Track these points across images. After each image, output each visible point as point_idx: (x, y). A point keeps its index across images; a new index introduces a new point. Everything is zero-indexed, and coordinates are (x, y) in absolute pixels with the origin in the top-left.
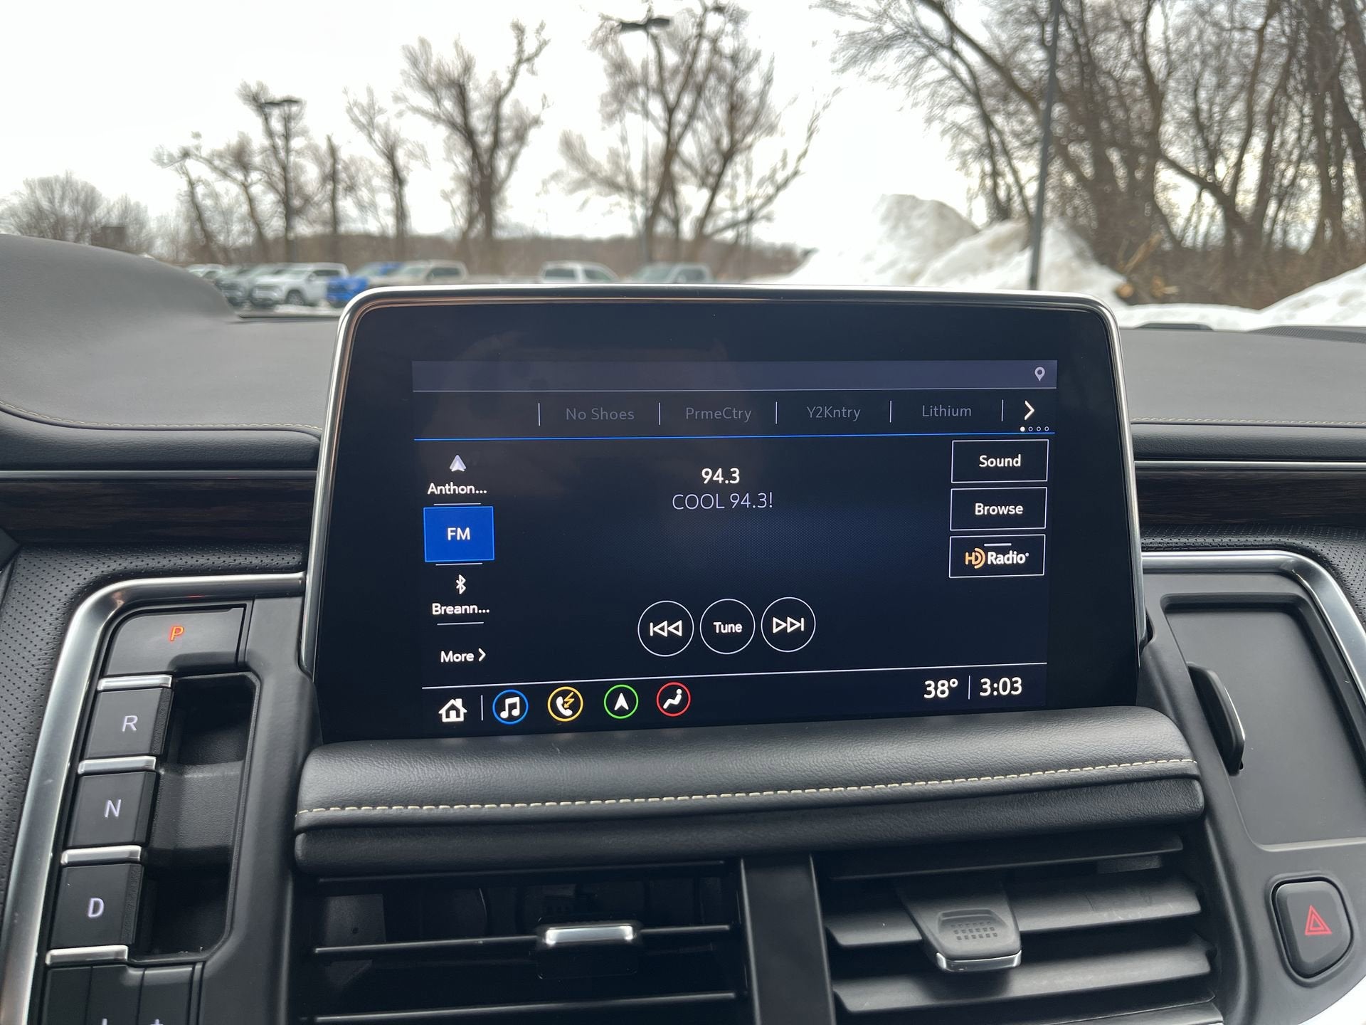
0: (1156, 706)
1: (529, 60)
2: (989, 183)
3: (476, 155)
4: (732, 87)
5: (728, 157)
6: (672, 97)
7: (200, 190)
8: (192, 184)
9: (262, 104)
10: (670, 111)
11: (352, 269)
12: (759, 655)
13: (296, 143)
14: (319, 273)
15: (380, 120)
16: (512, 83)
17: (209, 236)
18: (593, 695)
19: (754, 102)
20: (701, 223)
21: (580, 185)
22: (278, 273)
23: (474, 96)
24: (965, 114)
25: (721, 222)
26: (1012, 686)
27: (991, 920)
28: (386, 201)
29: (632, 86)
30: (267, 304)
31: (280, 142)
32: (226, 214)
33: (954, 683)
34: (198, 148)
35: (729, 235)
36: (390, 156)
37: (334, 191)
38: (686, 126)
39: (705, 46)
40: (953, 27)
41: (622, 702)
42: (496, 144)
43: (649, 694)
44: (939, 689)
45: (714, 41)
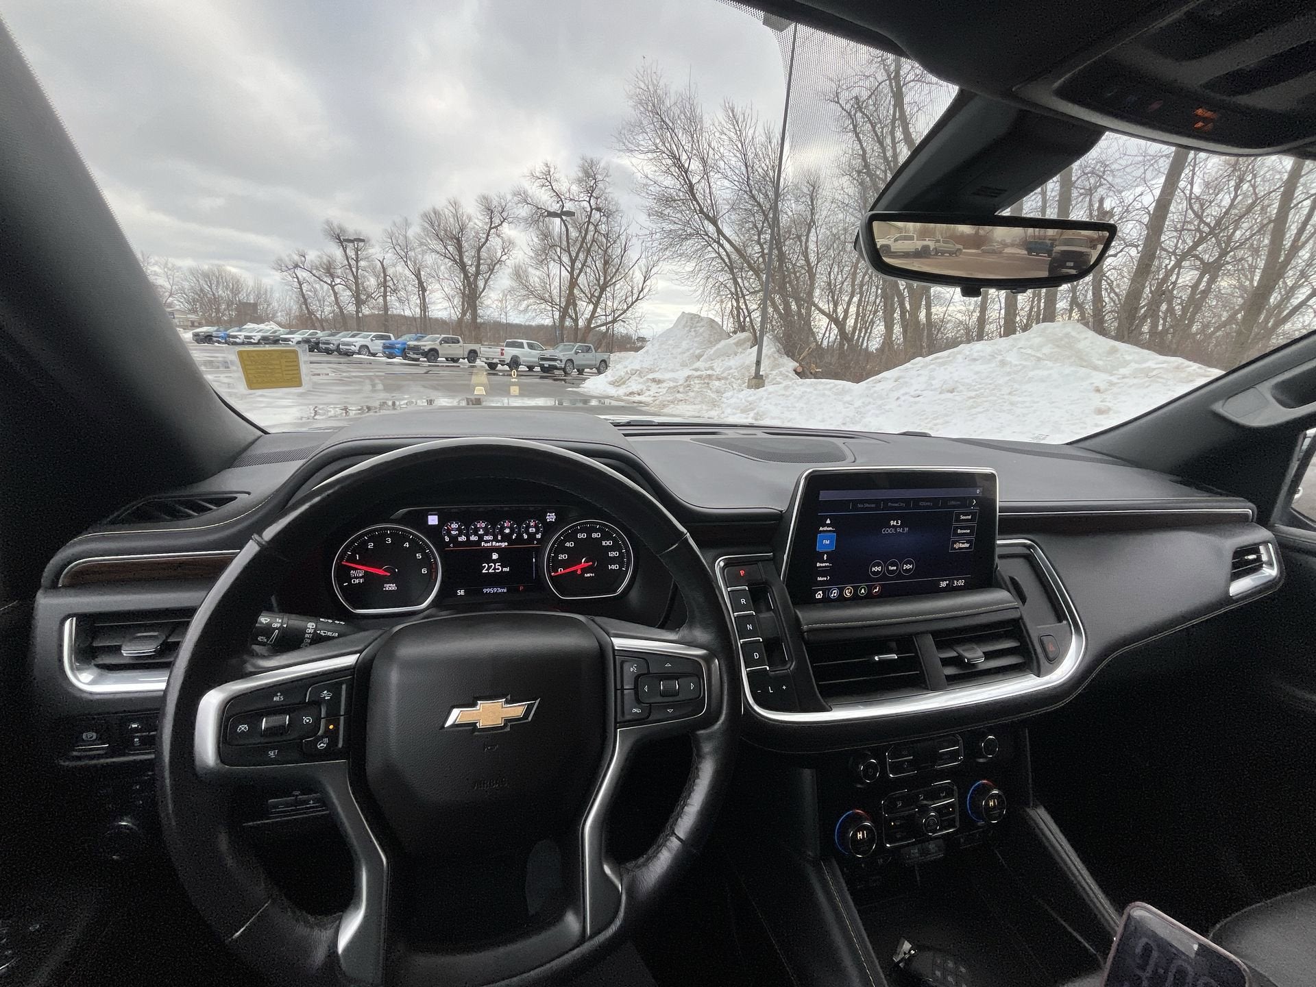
0: (1000, 586)
1: (496, 227)
2: (735, 312)
3: (466, 277)
4: (606, 251)
5: (603, 289)
6: (574, 254)
7: (305, 287)
8: (300, 284)
9: (341, 239)
10: (573, 262)
11: (397, 337)
12: (900, 576)
13: (362, 263)
14: (378, 337)
15: (411, 254)
16: (487, 240)
17: (310, 313)
18: (856, 589)
19: (617, 261)
20: (589, 321)
21: (527, 297)
22: (353, 336)
23: (465, 245)
24: (725, 277)
25: (599, 322)
26: (961, 583)
27: (973, 649)
28: (415, 299)
29: (553, 246)
30: (348, 354)
31: (353, 263)
32: (322, 301)
33: (948, 582)
34: (303, 263)
35: (603, 328)
36: (418, 276)
37: (385, 292)
38: (581, 271)
39: (591, 228)
40: (719, 232)
41: (863, 591)
42: (478, 273)
43: (870, 588)
44: (943, 584)
45: (596, 226)
